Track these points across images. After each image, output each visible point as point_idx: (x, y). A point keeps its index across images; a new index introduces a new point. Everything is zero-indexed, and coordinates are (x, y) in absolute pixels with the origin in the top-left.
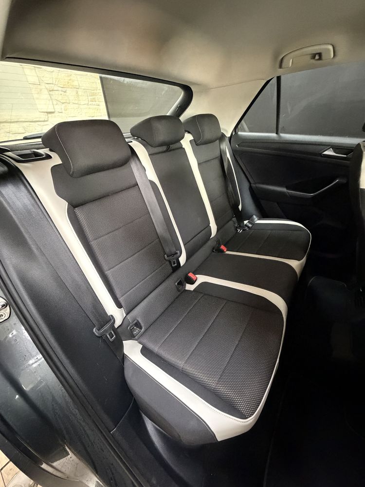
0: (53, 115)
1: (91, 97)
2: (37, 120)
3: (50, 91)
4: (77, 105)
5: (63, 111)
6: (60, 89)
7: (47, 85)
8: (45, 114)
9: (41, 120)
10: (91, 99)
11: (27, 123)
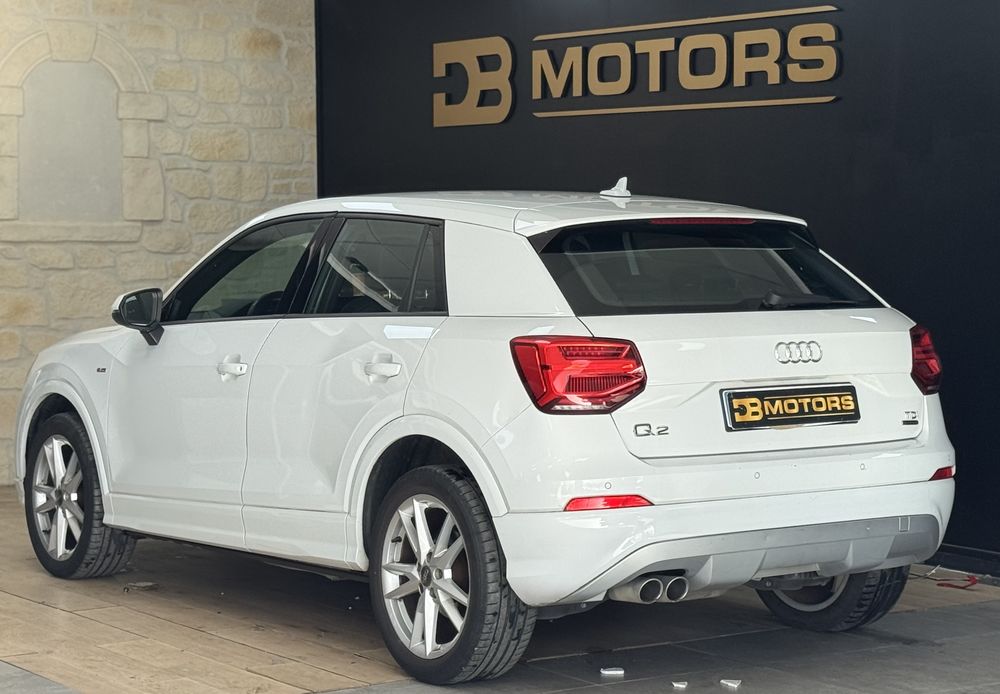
0: (157, 227)
1: (276, 182)
2: (113, 238)
3: (167, 170)
4: (229, 204)
5: (187, 219)
6: (194, 164)
7: (164, 159)
8: (139, 224)
9: (120, 239)
10: (276, 186)
11: (84, 246)
